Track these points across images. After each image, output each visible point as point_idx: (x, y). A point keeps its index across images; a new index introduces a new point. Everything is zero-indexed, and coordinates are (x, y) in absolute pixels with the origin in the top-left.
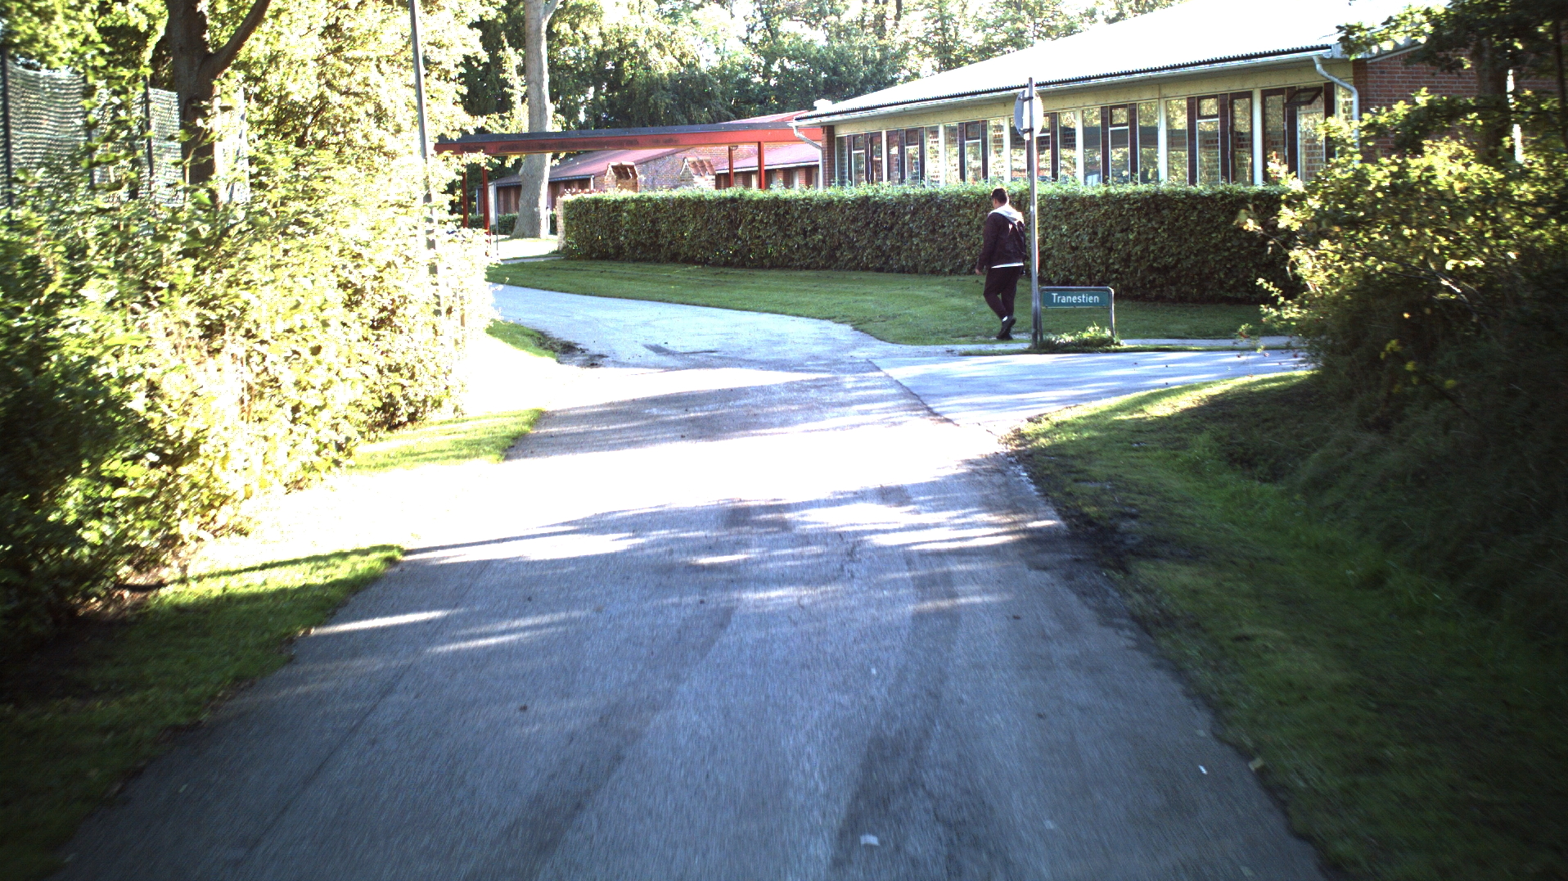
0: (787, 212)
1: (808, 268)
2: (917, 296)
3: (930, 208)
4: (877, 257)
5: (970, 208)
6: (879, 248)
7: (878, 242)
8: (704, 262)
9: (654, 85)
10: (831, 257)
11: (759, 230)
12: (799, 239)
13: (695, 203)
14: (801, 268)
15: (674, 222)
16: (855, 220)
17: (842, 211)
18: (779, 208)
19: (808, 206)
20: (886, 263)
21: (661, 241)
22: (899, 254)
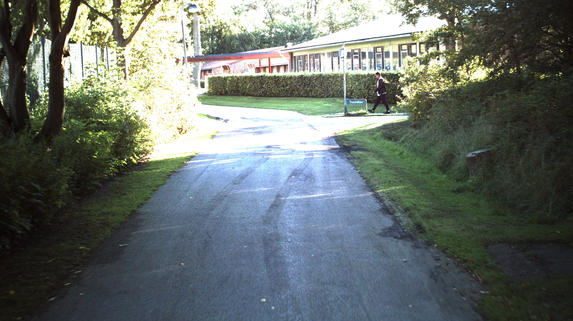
0: (278, 80)
1: (285, 97)
2: (316, 104)
3: (321, 78)
4: (305, 93)
5: (332, 78)
6: (306, 90)
7: (306, 89)
8: (253, 95)
9: (232, 38)
10: (292, 93)
11: (270, 86)
12: (282, 88)
13: (250, 77)
14: (283, 97)
15: (243, 83)
16: (299, 82)
17: (295, 79)
18: (276, 78)
19: (285, 78)
20: (308, 95)
21: (239, 89)
22: (312, 92)
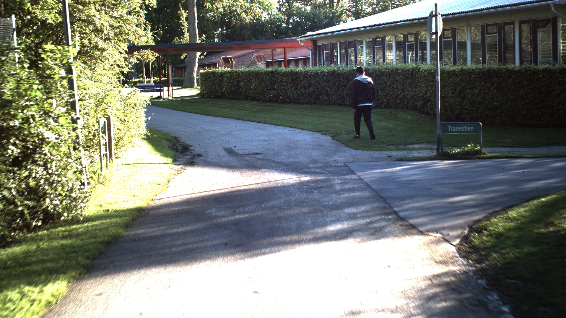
0: (297, 78)
1: (306, 103)
4: (339, 99)
5: (386, 76)
6: (340, 95)
7: (339, 92)
8: (260, 100)
9: (244, 26)
10: (318, 99)
11: (284, 86)
12: (303, 90)
13: (255, 74)
14: (303, 103)
15: (247, 82)
16: (329, 81)
17: (323, 77)
18: (293, 76)
20: (343, 101)
21: (241, 90)
